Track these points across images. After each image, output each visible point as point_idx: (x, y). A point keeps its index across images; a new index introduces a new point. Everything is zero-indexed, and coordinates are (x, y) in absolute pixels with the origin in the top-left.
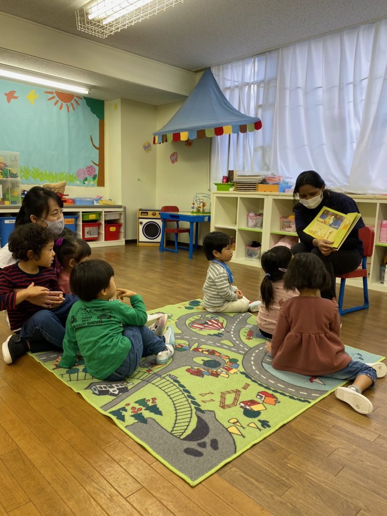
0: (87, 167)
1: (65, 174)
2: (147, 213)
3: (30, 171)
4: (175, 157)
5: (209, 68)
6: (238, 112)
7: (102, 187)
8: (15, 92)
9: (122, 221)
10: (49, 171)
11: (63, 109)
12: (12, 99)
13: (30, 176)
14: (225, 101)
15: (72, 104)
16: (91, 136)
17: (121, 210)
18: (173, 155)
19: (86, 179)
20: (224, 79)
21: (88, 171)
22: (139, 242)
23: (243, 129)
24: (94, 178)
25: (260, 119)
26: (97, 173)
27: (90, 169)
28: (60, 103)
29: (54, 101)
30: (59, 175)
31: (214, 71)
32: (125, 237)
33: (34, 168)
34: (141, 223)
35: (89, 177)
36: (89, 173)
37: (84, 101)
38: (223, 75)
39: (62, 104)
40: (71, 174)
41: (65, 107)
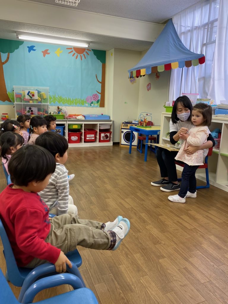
0: (93, 95)
1: (78, 100)
2: (127, 125)
3: (56, 98)
4: (149, 87)
5: (171, 19)
6: (189, 51)
7: (103, 108)
8: (48, 50)
9: (112, 130)
10: (69, 98)
11: (78, 58)
12: (46, 55)
13: (56, 101)
14: (180, 43)
15: (84, 55)
16: (96, 75)
17: (111, 123)
18: (148, 85)
19: (92, 103)
20: (181, 26)
21: (94, 98)
22: (121, 144)
23: (188, 64)
24: (98, 102)
25: (205, 55)
26: (100, 98)
27: (95, 96)
28: (76, 54)
29: (72, 53)
30: (74, 101)
31: (175, 21)
32: (113, 141)
33: (59, 96)
34: (123, 132)
35: (94, 101)
36: (94, 99)
37: (92, 52)
38: (180, 23)
39: (77, 55)
40: (83, 100)
41: (79, 57)
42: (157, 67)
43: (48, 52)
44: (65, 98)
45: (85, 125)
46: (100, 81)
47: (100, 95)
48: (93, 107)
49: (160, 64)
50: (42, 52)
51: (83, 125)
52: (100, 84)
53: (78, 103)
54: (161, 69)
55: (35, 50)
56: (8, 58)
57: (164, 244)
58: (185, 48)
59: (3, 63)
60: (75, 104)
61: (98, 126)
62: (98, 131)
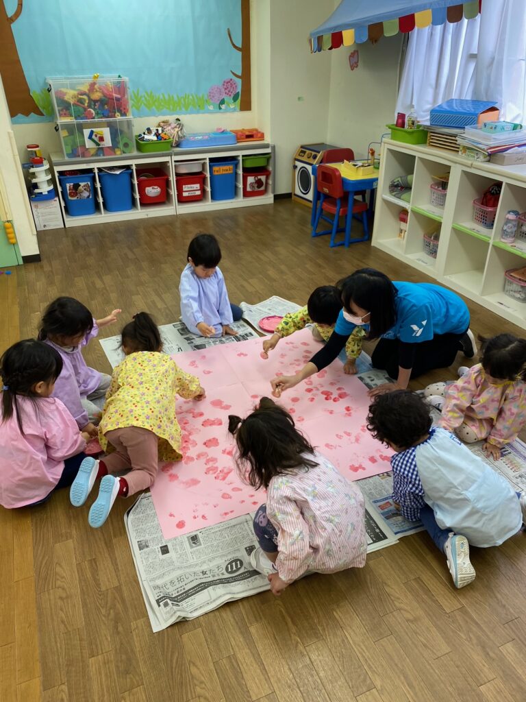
0: (224, 82)
1: (191, 97)
2: (305, 153)
4: (355, 60)
7: (249, 112)
9: (270, 169)
10: (169, 96)
13: (142, 105)
16: (228, 29)
17: (269, 151)
18: (353, 55)
19: (222, 102)
24: (235, 99)
26: (239, 89)
27: (228, 84)
30: (182, 99)
32: (274, 191)
33: (146, 92)
35: (227, 98)
36: (227, 91)
40: (201, 96)
42: (381, 24)
44: (161, 96)
45: (212, 160)
46: (239, 45)
47: (239, 82)
48: (226, 111)
51: (208, 161)
52: (239, 54)
53: (190, 106)
56: (20, 4)
59: (12, 20)
60: (184, 109)
61: (239, 161)
62: (240, 172)
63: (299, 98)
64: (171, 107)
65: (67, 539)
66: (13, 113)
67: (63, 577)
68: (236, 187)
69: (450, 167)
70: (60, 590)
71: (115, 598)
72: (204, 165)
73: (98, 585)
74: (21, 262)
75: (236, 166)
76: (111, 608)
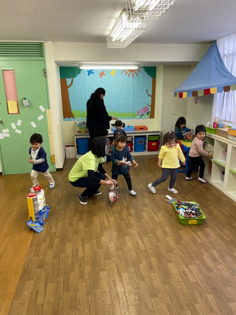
1: (130, 113)
5: (216, 41)
6: (230, 74)
7: (153, 119)
10: (122, 112)
12: (103, 76)
15: (136, 72)
16: (147, 89)
17: (159, 134)
18: (196, 99)
19: (143, 115)
20: (224, 48)
23: (227, 89)
24: (148, 114)
26: (150, 110)
27: (145, 109)
29: (125, 72)
30: (127, 114)
31: (219, 42)
35: (144, 114)
36: (145, 111)
37: (143, 69)
38: (224, 45)
39: (130, 73)
40: (134, 112)
41: (131, 75)
42: (197, 91)
43: (104, 73)
44: (119, 113)
45: (135, 136)
46: (151, 94)
47: (150, 108)
48: (144, 118)
49: (200, 89)
50: (100, 74)
51: (134, 137)
52: (151, 98)
53: (130, 116)
54: (201, 94)
55: (93, 73)
56: (72, 82)
57: (175, 253)
58: (227, 71)
59: (69, 87)
60: (127, 117)
61: (147, 137)
62: (147, 141)
63: (174, 114)
64: (122, 116)
65: (32, 280)
66: (64, 117)
67: (24, 295)
68: (145, 147)
69: (227, 144)
70: (22, 300)
71: (40, 308)
72: (132, 138)
73: (36, 301)
74: (55, 171)
75: (146, 139)
76: (37, 312)
